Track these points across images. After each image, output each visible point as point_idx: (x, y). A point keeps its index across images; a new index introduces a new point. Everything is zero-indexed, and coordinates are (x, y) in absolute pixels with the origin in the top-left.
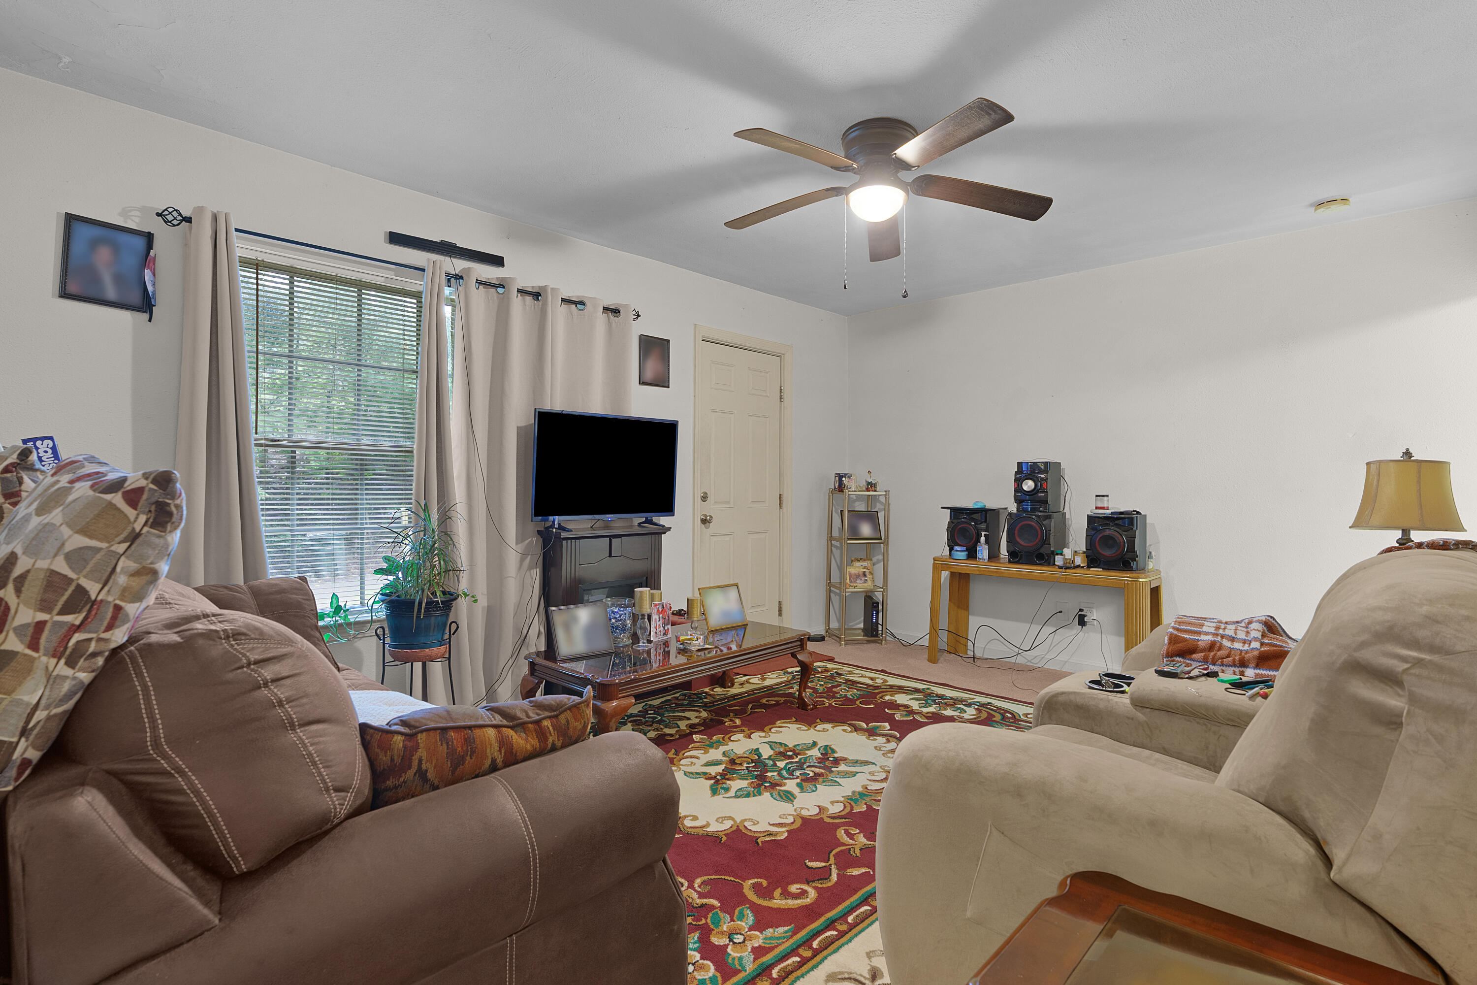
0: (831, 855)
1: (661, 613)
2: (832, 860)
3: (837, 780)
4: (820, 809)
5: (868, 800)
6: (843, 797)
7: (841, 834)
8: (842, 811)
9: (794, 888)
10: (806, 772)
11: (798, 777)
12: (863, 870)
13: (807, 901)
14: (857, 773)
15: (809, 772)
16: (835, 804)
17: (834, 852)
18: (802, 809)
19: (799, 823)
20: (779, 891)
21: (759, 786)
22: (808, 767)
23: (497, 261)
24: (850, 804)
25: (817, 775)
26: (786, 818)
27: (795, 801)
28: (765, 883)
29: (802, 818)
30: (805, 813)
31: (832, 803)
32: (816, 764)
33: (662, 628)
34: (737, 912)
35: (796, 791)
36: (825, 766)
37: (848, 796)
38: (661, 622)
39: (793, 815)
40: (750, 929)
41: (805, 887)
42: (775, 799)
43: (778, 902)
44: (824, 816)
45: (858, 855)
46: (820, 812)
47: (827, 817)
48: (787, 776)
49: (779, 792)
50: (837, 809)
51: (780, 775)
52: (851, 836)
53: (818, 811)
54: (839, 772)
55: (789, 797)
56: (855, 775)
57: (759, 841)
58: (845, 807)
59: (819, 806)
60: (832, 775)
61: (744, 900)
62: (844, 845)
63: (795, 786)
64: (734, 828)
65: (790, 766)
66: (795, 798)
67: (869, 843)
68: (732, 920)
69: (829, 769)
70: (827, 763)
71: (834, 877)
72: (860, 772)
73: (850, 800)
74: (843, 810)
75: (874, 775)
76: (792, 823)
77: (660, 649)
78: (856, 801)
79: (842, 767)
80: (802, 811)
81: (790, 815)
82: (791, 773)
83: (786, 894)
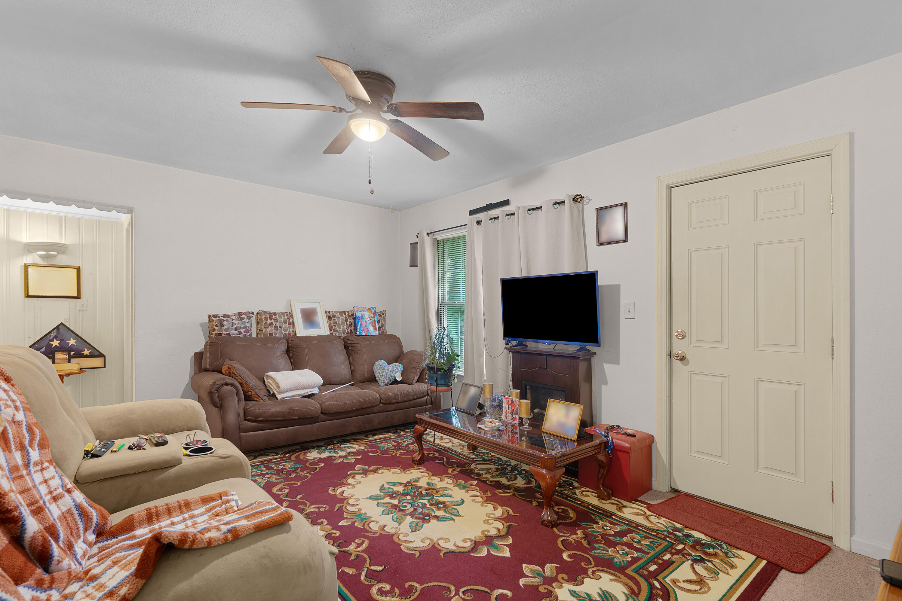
1: (511, 404)
23: (506, 203)
33: (510, 415)
38: (510, 411)
77: (509, 428)
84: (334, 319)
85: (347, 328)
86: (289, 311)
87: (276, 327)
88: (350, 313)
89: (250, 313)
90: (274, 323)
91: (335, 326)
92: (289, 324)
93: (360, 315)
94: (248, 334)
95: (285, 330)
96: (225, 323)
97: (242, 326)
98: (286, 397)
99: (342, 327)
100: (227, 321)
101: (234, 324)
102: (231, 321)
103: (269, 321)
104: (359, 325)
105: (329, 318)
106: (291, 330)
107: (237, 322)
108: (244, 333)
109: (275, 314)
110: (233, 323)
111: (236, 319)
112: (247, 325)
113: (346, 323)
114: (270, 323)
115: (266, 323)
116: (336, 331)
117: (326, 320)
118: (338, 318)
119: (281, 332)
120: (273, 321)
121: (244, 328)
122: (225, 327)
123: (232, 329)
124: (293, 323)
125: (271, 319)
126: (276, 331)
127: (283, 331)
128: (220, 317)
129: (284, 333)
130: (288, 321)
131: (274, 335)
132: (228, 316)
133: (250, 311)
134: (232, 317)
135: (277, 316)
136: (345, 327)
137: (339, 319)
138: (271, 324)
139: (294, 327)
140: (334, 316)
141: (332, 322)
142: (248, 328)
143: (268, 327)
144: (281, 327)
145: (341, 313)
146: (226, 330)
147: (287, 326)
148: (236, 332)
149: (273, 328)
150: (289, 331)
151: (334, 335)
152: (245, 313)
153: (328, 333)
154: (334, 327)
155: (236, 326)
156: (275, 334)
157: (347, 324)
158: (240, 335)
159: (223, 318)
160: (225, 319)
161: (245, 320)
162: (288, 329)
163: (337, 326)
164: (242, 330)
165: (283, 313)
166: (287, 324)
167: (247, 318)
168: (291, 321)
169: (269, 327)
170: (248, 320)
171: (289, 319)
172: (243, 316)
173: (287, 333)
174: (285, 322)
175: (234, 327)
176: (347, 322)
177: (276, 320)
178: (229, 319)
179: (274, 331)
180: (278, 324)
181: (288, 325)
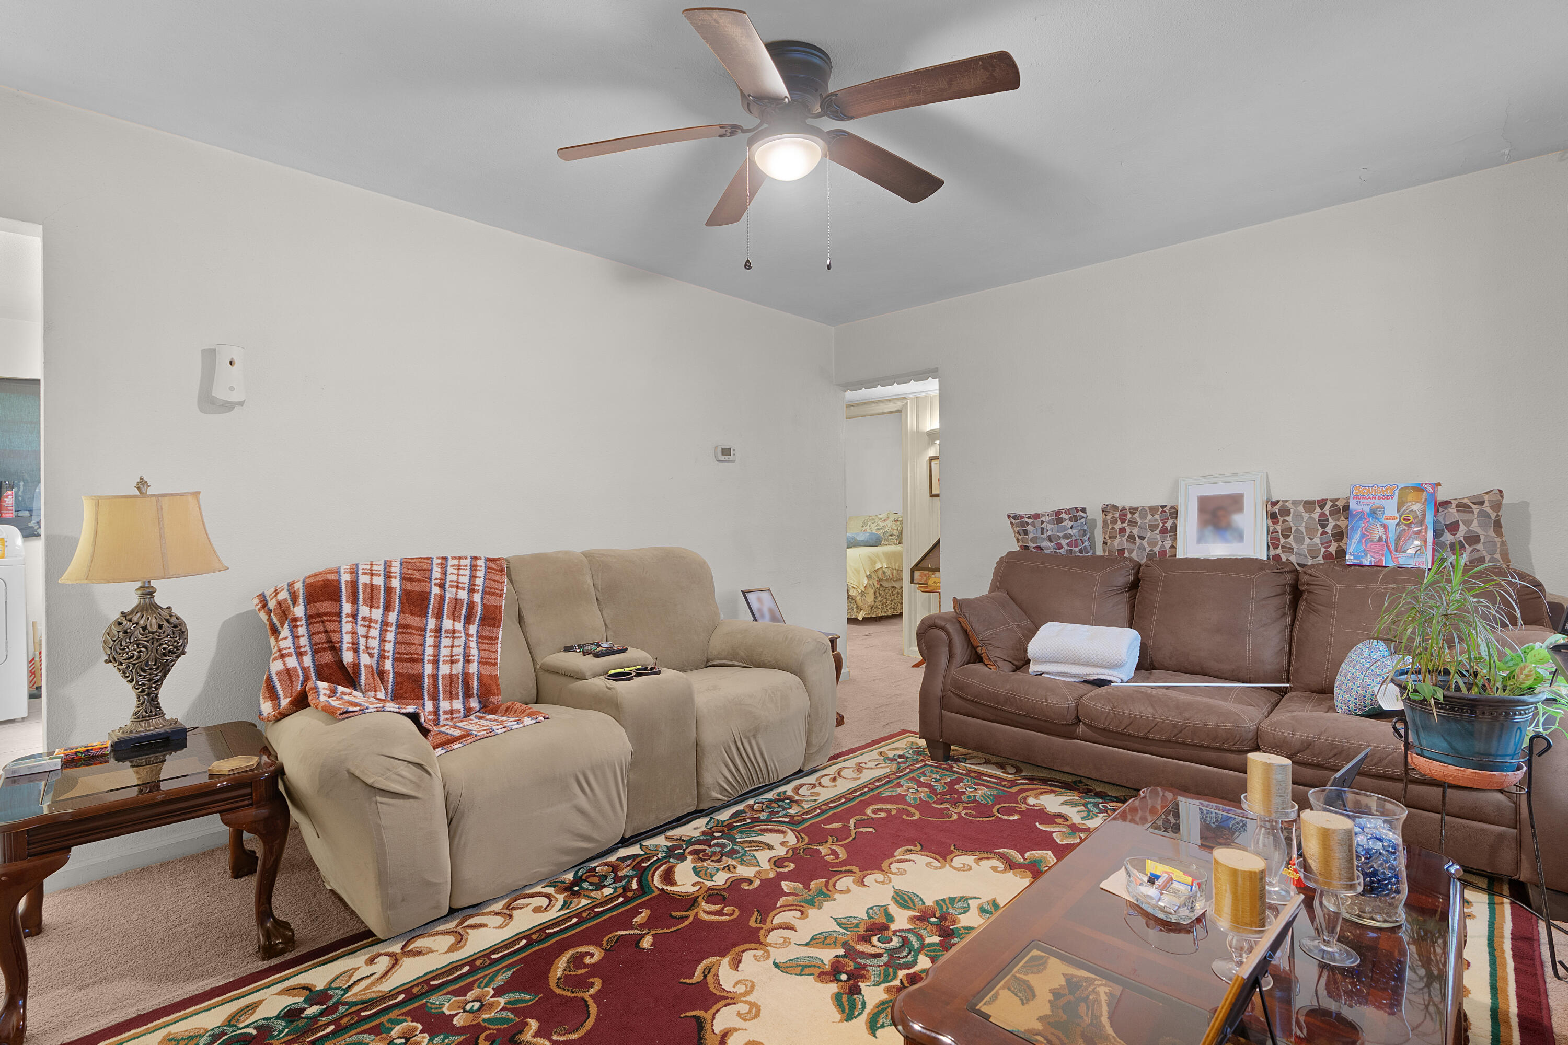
0: (853, 836)
2: (853, 833)
3: (838, 929)
4: (863, 881)
5: (805, 895)
6: (834, 900)
7: (843, 854)
8: (838, 880)
9: (883, 815)
10: (883, 946)
11: (895, 932)
12: (828, 827)
13: (871, 807)
14: (807, 944)
15: (879, 944)
16: (845, 888)
17: (851, 839)
18: (883, 883)
19: (885, 865)
20: (893, 813)
21: (943, 918)
22: (879, 955)
24: (828, 890)
25: (866, 939)
26: (898, 869)
27: (892, 893)
28: (905, 817)
29: (881, 869)
30: (879, 876)
31: (848, 891)
32: (868, 962)
34: (919, 802)
35: (894, 909)
36: (853, 960)
37: (827, 901)
39: (893, 873)
40: (907, 795)
41: (874, 816)
42: (917, 895)
43: (893, 807)
44: (859, 874)
45: (830, 837)
46: (863, 879)
47: (855, 873)
48: (910, 936)
49: (915, 906)
50: (845, 882)
51: (921, 938)
52: (834, 853)
53: (865, 880)
54: (835, 944)
55: (903, 899)
56: (813, 939)
57: (919, 847)
58: (834, 885)
59: (864, 885)
60: (845, 938)
61: (915, 807)
62: (841, 846)
63: (896, 917)
64: (949, 858)
65: (910, 958)
66: (893, 897)
67: (818, 848)
68: (920, 798)
69: (851, 953)
70: (851, 966)
71: (852, 822)
72: (803, 945)
73: (826, 895)
74: (836, 882)
75: (785, 938)
76: (891, 863)
78: (821, 893)
79: (827, 956)
80: (882, 880)
81: (895, 874)
82: (905, 941)
83: (888, 811)
84: (1285, 521)
85: (1327, 544)
86: (1169, 504)
87: (1131, 537)
88: (1340, 504)
89: (1077, 510)
90: (1127, 528)
91: (1286, 537)
92: (1164, 531)
93: (1367, 509)
94: (1077, 549)
95: (1153, 543)
96: (1029, 528)
97: (1061, 534)
98: (1047, 673)
99: (1307, 541)
100: (1033, 525)
101: (1045, 530)
102: (1039, 526)
103: (1118, 526)
104: (1357, 536)
105: (1273, 517)
106: (1168, 544)
107: (1049, 527)
108: (1066, 547)
109: (1134, 510)
110: (1043, 529)
111: (1049, 522)
112: (1070, 531)
113: (1320, 530)
114: (1120, 529)
115: (1113, 528)
116: (1288, 549)
117: (1262, 521)
118: (1298, 516)
119: (1142, 548)
120: (1125, 525)
121: (1066, 537)
122: (1031, 536)
123: (1043, 539)
124: (1174, 528)
125: (1123, 521)
126: (1131, 546)
127: (1146, 545)
128: (1023, 517)
129: (1148, 549)
130: (1161, 525)
131: (1126, 555)
132: (1037, 516)
133: (1080, 506)
134: (1043, 519)
135: (1137, 515)
136: (1317, 540)
137: (1302, 521)
138: (1122, 531)
139: (1174, 539)
140: (1285, 512)
141: (1279, 528)
142: (1074, 538)
143: (1115, 537)
144: (1142, 538)
145: (1309, 505)
146: (1034, 540)
147: (1158, 536)
148: (1052, 544)
149: (1125, 539)
150: (1163, 546)
151: (1284, 559)
152: (1068, 512)
153: (1261, 554)
154: (1282, 540)
155: (1049, 533)
156: (1131, 551)
157: (1324, 533)
158: (1060, 551)
159: (1027, 520)
160: (1030, 521)
161: (1065, 523)
162: (1160, 543)
163: (1291, 538)
164: (1064, 542)
165: (1153, 510)
166: (1158, 532)
167: (1071, 520)
168: (1169, 525)
169: (1118, 537)
170: (1071, 524)
171: (1165, 521)
172: (1064, 516)
173: (1157, 549)
174: (1153, 527)
175: (1045, 536)
176: (1324, 526)
177: (1133, 523)
178: (1036, 521)
179: (1126, 545)
180: (1136, 532)
181: (1161, 533)
